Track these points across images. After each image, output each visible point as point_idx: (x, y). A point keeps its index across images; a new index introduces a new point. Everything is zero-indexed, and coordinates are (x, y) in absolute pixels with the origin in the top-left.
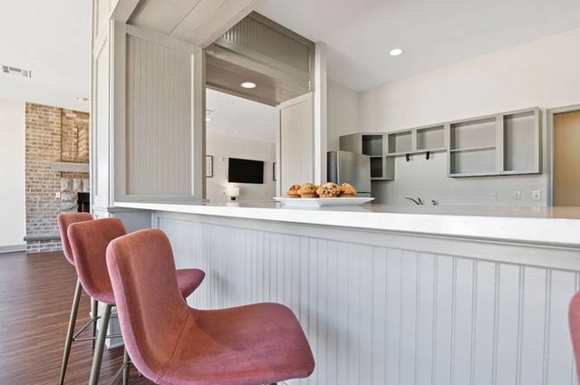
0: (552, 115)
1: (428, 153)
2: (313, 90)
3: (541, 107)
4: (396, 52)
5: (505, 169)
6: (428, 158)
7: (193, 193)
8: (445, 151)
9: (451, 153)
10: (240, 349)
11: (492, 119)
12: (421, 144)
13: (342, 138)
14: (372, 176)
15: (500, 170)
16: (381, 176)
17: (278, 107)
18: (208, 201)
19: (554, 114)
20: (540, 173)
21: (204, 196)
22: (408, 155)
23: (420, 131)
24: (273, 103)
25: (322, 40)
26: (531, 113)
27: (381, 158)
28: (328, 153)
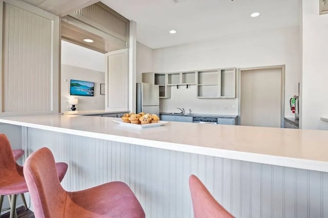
0: (240, 72)
1: (187, 85)
2: (128, 47)
3: (236, 67)
4: (173, 32)
5: (221, 96)
6: (187, 88)
7: (52, 109)
8: (195, 85)
9: (198, 86)
10: (103, 213)
11: (216, 71)
12: (184, 81)
13: (143, 74)
14: (160, 96)
15: (219, 95)
16: (164, 96)
17: (106, 54)
18: (63, 114)
19: (241, 71)
20: (236, 97)
21: (60, 112)
22: (178, 86)
23: (184, 74)
24: (104, 52)
25: (133, 20)
26: (232, 69)
27: (164, 86)
28: (137, 84)
